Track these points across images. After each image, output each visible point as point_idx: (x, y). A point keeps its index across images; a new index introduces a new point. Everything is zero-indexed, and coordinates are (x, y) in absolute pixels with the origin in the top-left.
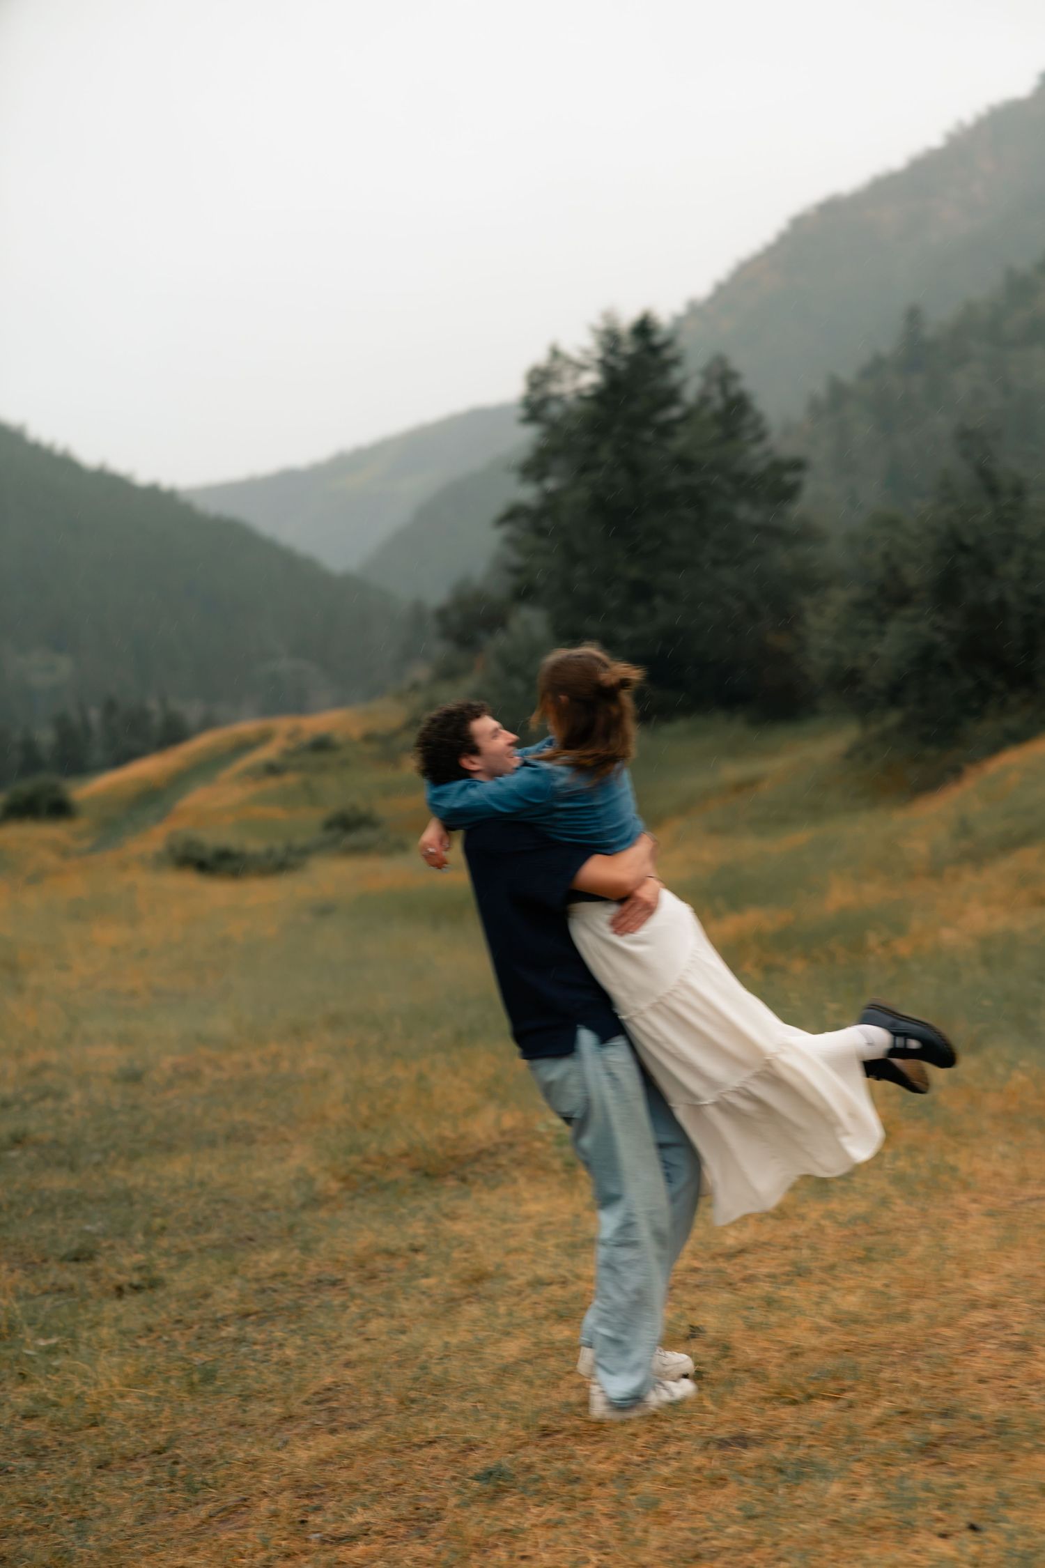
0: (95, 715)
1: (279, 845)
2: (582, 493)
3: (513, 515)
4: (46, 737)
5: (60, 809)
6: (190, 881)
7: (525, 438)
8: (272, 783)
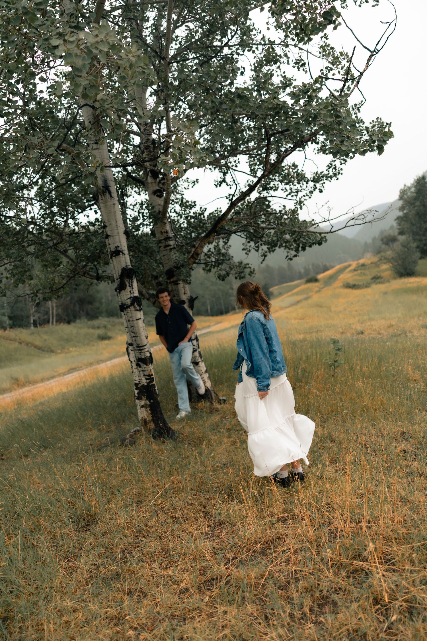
0: (311, 267)
1: (365, 283)
2: (413, 212)
3: (398, 218)
4: (302, 271)
5: (316, 280)
6: (349, 291)
7: (401, 203)
8: (356, 273)
